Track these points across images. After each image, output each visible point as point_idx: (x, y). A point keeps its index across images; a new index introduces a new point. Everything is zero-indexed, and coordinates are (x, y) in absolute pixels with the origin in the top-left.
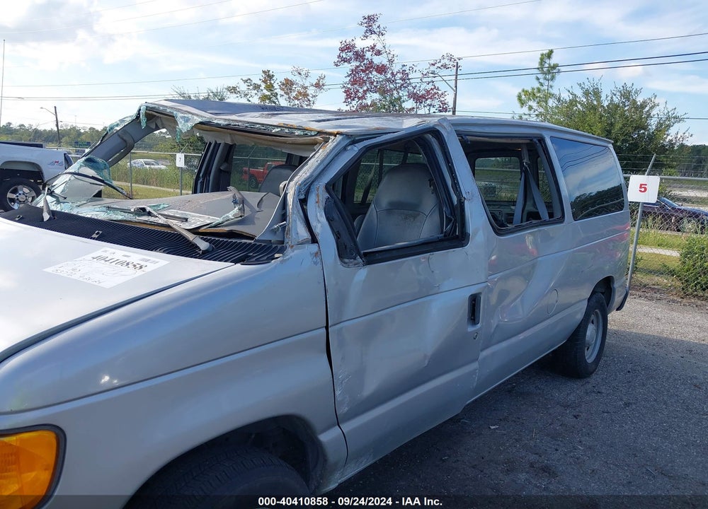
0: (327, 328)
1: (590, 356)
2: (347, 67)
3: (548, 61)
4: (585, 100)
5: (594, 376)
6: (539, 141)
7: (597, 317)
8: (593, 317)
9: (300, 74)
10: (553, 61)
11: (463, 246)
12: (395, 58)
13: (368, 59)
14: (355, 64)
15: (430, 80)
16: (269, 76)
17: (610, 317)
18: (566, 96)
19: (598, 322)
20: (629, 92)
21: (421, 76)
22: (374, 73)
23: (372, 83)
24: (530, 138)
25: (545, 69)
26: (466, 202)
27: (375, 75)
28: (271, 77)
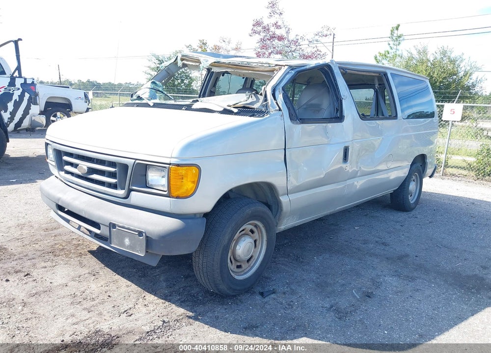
0: (285, 149)
1: (412, 200)
2: (257, 37)
3: (396, 31)
4: (418, 56)
5: (414, 211)
6: (384, 75)
7: (417, 179)
8: (414, 177)
9: (224, 41)
10: (400, 32)
11: (341, 122)
12: (290, 31)
13: (272, 32)
14: (263, 35)
15: (314, 45)
16: (203, 44)
17: (424, 180)
18: (406, 55)
19: (417, 181)
20: (446, 51)
21: (308, 43)
22: (276, 41)
23: (274, 48)
24: (379, 73)
25: (394, 38)
26: (343, 100)
27: (276, 42)
28: (205, 44)
